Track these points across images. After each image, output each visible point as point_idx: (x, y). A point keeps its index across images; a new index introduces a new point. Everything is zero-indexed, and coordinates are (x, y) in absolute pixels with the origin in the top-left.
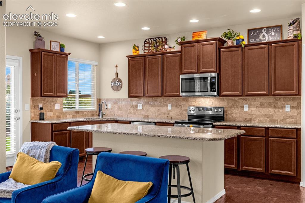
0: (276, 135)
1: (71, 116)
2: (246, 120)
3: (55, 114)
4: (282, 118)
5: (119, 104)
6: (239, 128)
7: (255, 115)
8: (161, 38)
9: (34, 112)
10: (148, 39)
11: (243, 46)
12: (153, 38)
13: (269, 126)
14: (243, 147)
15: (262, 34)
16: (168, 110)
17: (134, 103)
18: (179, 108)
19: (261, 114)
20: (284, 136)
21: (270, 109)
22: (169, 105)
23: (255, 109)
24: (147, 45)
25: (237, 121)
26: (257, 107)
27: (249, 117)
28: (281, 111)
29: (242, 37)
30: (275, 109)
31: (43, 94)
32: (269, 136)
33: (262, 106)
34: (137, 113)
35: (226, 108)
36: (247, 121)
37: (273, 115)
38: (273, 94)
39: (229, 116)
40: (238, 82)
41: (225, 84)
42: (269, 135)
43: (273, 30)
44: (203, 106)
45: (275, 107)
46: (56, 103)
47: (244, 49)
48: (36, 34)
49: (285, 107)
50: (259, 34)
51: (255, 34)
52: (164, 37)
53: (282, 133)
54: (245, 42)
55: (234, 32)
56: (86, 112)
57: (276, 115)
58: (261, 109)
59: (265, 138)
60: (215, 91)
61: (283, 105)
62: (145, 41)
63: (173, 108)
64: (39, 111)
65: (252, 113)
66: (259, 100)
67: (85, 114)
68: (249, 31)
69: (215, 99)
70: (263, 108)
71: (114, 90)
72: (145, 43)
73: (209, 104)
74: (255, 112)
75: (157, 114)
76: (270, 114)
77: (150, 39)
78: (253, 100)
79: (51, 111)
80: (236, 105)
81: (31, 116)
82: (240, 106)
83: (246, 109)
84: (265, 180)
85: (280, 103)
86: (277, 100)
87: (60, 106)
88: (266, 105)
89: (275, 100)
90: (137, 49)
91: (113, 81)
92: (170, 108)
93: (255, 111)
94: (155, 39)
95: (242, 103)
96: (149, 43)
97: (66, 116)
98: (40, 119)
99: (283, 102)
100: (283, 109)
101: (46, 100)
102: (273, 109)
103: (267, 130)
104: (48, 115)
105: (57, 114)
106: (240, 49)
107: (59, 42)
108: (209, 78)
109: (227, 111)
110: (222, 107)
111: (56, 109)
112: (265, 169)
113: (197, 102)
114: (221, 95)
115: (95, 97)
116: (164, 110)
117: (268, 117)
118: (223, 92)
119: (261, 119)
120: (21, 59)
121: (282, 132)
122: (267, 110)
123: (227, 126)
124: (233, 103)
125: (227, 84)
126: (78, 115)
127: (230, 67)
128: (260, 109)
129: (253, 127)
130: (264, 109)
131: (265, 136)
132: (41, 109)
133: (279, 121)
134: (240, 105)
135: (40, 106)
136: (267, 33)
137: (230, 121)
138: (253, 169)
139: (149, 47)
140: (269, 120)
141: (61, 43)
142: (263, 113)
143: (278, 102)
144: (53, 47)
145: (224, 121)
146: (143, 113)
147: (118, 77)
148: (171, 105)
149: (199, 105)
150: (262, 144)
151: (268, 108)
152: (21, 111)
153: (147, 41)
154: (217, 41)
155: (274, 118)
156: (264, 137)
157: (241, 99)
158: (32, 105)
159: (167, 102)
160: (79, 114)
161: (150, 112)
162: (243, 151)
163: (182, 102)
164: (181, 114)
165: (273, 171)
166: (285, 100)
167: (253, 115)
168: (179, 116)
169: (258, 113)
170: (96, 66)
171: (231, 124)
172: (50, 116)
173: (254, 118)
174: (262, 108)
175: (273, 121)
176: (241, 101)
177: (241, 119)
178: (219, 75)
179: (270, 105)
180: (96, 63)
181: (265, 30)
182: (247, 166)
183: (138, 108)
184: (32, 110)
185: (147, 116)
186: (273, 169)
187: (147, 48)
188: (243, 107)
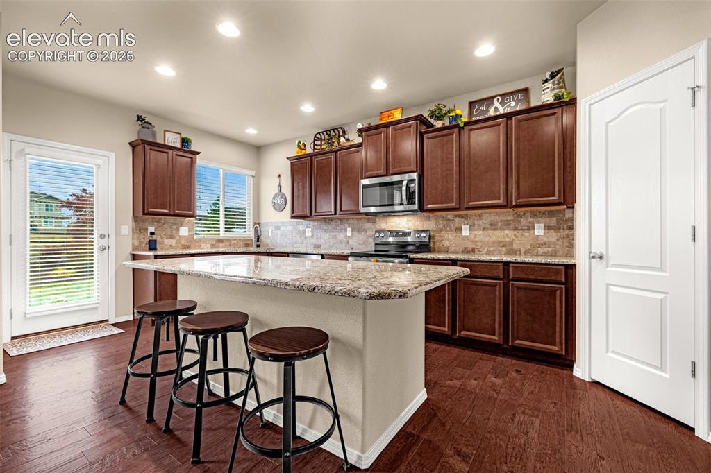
0: (523, 276)
1: (209, 245)
2: (465, 251)
3: (180, 243)
4: (529, 247)
5: (282, 229)
6: (454, 263)
7: (481, 242)
8: (337, 129)
9: (138, 239)
10: (319, 133)
11: (462, 125)
12: (326, 131)
13: (509, 259)
14: (462, 296)
15: (494, 107)
16: (346, 237)
17: (301, 228)
18: (363, 233)
19: (491, 240)
20: (539, 278)
21: (507, 232)
22: (348, 229)
23: (481, 232)
24: (319, 143)
25: (451, 253)
26: (484, 228)
27: (471, 246)
28: (527, 234)
29: (458, 112)
30: (516, 232)
31: (148, 209)
32: (511, 277)
33: (493, 227)
34: (305, 242)
35: (433, 231)
36: (468, 252)
37: (512, 242)
38: (514, 204)
39: (438, 245)
40: (453, 187)
41: (431, 191)
42: (509, 276)
43: (513, 97)
44: (398, 229)
45: (516, 229)
46: (181, 226)
47: (462, 131)
48: (139, 119)
49: (534, 228)
50: (488, 108)
51: (482, 108)
52: (341, 128)
53: (536, 274)
54: (465, 119)
55: (445, 107)
56: (235, 241)
57: (518, 242)
58: (492, 232)
59: (501, 282)
60: (414, 203)
61: (530, 225)
62: (315, 137)
63: (355, 233)
64: (148, 237)
65: (476, 239)
66: (488, 217)
67: (234, 244)
68: (471, 104)
69: (415, 218)
70: (495, 230)
71: (276, 209)
72: (315, 140)
73: (406, 226)
74: (482, 236)
75: (331, 244)
76: (508, 239)
77: (323, 132)
78: (478, 217)
79: (172, 237)
80: (450, 227)
81: (133, 244)
82: (456, 229)
83: (466, 232)
84: (502, 359)
85: (525, 221)
86: (519, 216)
87: (189, 231)
88: (500, 224)
89: (515, 215)
90: (303, 147)
91: (274, 198)
92: (349, 233)
93: (480, 235)
94: (328, 132)
95: (459, 223)
96: (320, 139)
97: (201, 246)
98: (150, 249)
99: (531, 220)
100: (531, 232)
101: (163, 221)
102: (512, 232)
103: (506, 267)
104: (166, 243)
105: (183, 242)
106: (456, 130)
107: (180, 134)
108: (405, 183)
109: (434, 236)
110: (428, 230)
111: (180, 234)
112: (501, 337)
113: (389, 224)
114: (425, 208)
115: (252, 220)
116: (341, 237)
117: (503, 246)
118: (429, 204)
119: (491, 249)
120: (112, 156)
121: (536, 271)
122: (503, 234)
123: (434, 259)
124: (444, 223)
125: (434, 191)
126: (221, 245)
127: (439, 162)
128: (489, 232)
129: (480, 261)
130: (496, 232)
131: (502, 277)
132: (152, 233)
133: (522, 252)
134: (456, 226)
135: (151, 229)
136: (502, 104)
137: (439, 252)
138: (479, 337)
139: (321, 145)
140: (506, 250)
141: (183, 136)
142: (494, 238)
143: (522, 220)
144: (170, 140)
145: (430, 252)
146: (313, 241)
147: (282, 191)
148: (350, 229)
149: (392, 227)
150: (497, 293)
151: (504, 230)
152: (113, 237)
153: (318, 136)
154: (418, 121)
155: (515, 246)
156: (500, 279)
157: (458, 216)
158: (134, 227)
159: (346, 225)
160: (222, 243)
161: (322, 240)
162: (462, 304)
163: (366, 224)
164: (365, 243)
165: (518, 341)
166: (534, 215)
167: (477, 241)
168: (363, 246)
169: (487, 239)
170: (253, 176)
171: (441, 256)
172: (171, 245)
173: (479, 247)
174: (492, 230)
175: (512, 252)
176: (457, 219)
177: (458, 248)
178: (421, 177)
179: (507, 225)
180: (253, 173)
181: (498, 99)
182: (468, 330)
183: (307, 235)
184: (135, 236)
185: (319, 247)
186: (518, 339)
187: (319, 147)
188: (461, 229)
